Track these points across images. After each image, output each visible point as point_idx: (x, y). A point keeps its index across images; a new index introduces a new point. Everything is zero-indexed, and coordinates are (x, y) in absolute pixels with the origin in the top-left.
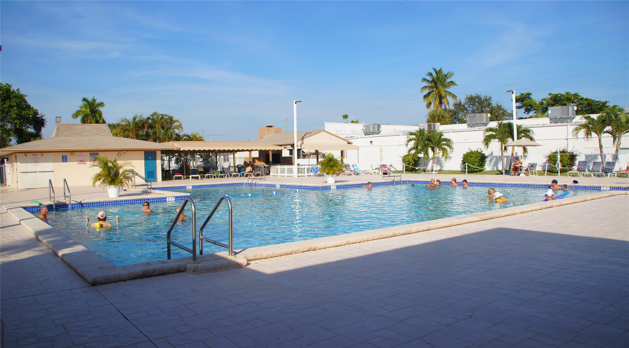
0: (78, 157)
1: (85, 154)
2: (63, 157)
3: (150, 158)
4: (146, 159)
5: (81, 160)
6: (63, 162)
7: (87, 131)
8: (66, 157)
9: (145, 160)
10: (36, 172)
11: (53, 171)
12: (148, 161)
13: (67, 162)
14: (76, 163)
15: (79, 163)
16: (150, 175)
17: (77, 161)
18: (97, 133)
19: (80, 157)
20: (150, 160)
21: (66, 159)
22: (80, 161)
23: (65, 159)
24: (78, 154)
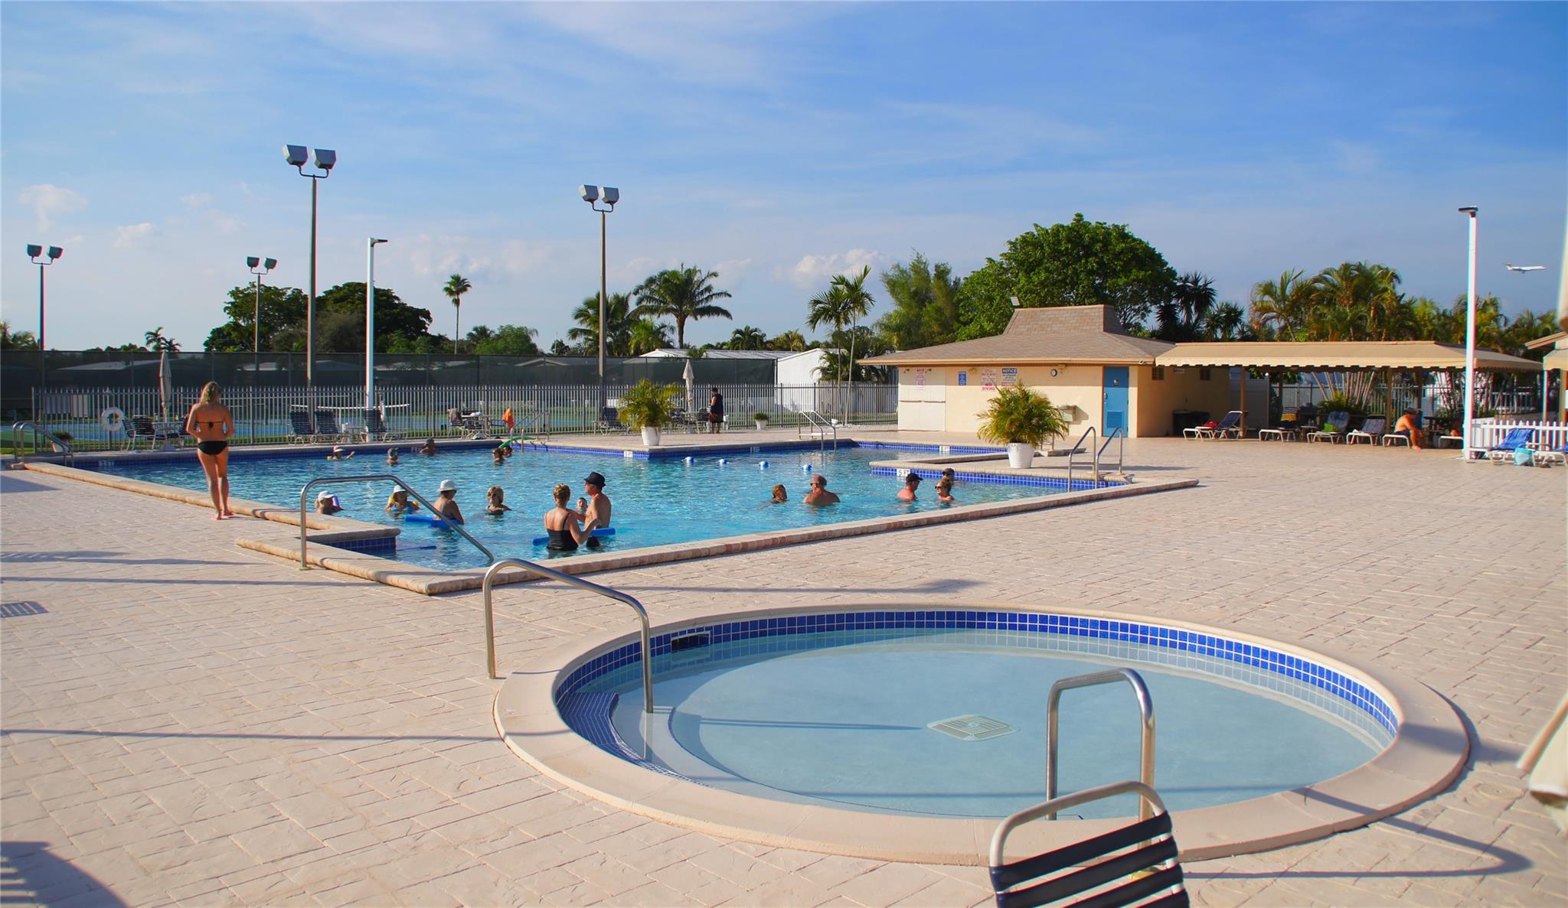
0: (983, 377)
1: (994, 370)
2: (960, 375)
3: (1115, 381)
4: (1106, 384)
5: (987, 382)
6: (960, 384)
7: (1061, 322)
8: (965, 375)
9: (1104, 386)
10: (920, 401)
11: (945, 402)
12: (1109, 390)
13: (965, 384)
14: (980, 387)
15: (983, 389)
16: (1114, 421)
17: (982, 384)
18: (1077, 325)
19: (986, 377)
20: (1115, 386)
21: (965, 379)
22: (987, 385)
23: (962, 380)
24: (983, 370)
